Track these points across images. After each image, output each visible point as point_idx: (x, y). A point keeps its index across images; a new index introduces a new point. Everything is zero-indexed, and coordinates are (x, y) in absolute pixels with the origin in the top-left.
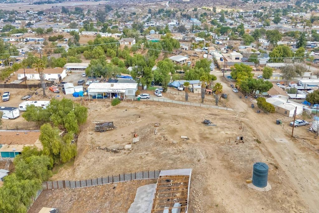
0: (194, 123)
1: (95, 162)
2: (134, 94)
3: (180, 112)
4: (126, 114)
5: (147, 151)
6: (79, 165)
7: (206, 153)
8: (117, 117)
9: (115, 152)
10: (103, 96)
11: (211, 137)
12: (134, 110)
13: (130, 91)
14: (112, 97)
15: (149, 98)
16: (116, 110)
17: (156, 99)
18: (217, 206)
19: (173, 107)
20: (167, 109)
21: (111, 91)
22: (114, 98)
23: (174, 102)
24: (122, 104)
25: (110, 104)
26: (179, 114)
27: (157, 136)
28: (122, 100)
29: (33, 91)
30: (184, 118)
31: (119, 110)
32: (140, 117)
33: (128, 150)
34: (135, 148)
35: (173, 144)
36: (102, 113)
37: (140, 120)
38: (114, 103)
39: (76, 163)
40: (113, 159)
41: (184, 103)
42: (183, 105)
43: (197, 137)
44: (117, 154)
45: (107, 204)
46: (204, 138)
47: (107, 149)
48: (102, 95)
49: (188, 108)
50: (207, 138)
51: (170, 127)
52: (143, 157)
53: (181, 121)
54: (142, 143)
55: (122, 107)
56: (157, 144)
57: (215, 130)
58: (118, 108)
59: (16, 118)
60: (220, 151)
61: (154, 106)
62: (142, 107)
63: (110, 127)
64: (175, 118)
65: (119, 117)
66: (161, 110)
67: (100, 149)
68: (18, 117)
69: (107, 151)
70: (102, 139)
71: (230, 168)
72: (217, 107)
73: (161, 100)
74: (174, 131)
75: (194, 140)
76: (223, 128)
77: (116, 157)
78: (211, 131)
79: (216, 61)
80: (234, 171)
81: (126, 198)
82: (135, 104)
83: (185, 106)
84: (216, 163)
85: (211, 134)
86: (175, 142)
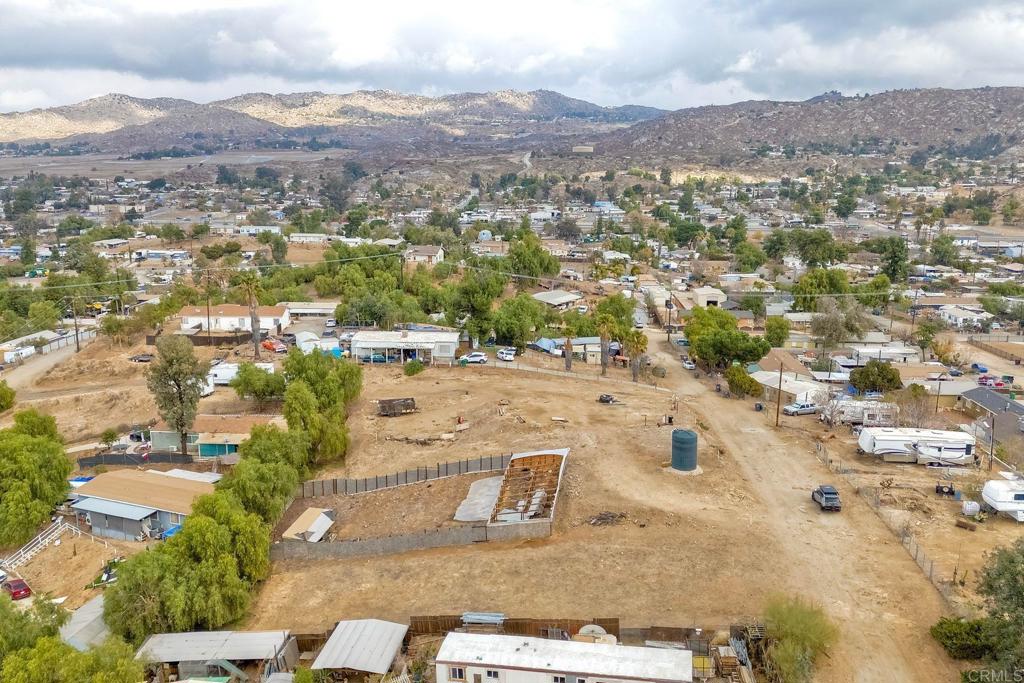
0: (581, 402)
1: (385, 459)
2: (452, 354)
3: (552, 387)
4: (437, 388)
5: (485, 440)
6: (355, 464)
7: (598, 437)
8: (420, 394)
9: (424, 443)
10: (385, 357)
11: (612, 419)
12: (455, 383)
13: (443, 347)
14: (405, 360)
15: (485, 362)
16: (415, 383)
17: (500, 364)
18: (607, 491)
19: (539, 378)
20: (526, 383)
21: (402, 346)
22: (409, 360)
23: (540, 370)
24: (427, 372)
25: (402, 372)
26: (551, 390)
27: (503, 418)
28: (427, 363)
29: (226, 351)
30: (560, 395)
31: (422, 382)
32: (467, 394)
33: (449, 440)
34: (462, 436)
35: (536, 429)
36: (388, 387)
37: (468, 398)
38: (411, 371)
39: (349, 461)
40: (421, 455)
41: (561, 373)
42: (559, 377)
43: (584, 420)
44: (427, 447)
45: (419, 505)
46: (595, 420)
47: (407, 439)
48: (384, 355)
49: (571, 381)
50: (604, 421)
51: (531, 405)
52: (478, 448)
53: (554, 399)
54: (474, 430)
55: (429, 378)
56: (505, 427)
57: (622, 410)
58: (419, 379)
59: (208, 395)
60: (626, 434)
61: (497, 377)
62: (471, 378)
63: (407, 406)
64: (542, 395)
65: (425, 394)
66: (511, 384)
67: (393, 439)
68: (211, 394)
69: (408, 443)
70: (394, 425)
71: (638, 451)
72: (635, 383)
73: (513, 366)
74: (540, 411)
75: (579, 423)
76: (637, 408)
77: (426, 452)
78: (614, 412)
79: (655, 307)
80: (643, 454)
81: (452, 495)
82: (455, 373)
83: (565, 378)
84: (615, 448)
85: (612, 416)
86: (540, 425)
